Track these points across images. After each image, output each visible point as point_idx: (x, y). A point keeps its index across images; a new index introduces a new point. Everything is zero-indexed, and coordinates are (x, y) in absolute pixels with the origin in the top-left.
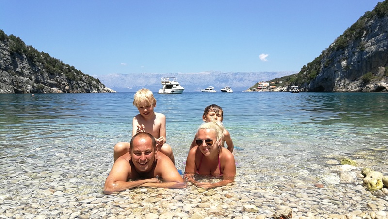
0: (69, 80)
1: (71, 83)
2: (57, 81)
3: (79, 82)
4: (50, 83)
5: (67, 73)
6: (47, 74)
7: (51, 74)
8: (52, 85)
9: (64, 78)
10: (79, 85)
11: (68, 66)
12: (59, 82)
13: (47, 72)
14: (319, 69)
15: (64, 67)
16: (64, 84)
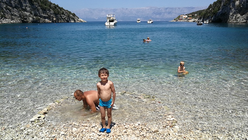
0: (56, 14)
1: (57, 16)
2: (48, 15)
3: (62, 15)
4: (44, 16)
5: (54, 9)
6: (41, 10)
7: (44, 10)
8: (45, 18)
9: (52, 12)
10: (62, 17)
11: (54, 4)
12: (49, 16)
13: (41, 8)
14: (220, 7)
15: (52, 5)
16: (52, 17)
